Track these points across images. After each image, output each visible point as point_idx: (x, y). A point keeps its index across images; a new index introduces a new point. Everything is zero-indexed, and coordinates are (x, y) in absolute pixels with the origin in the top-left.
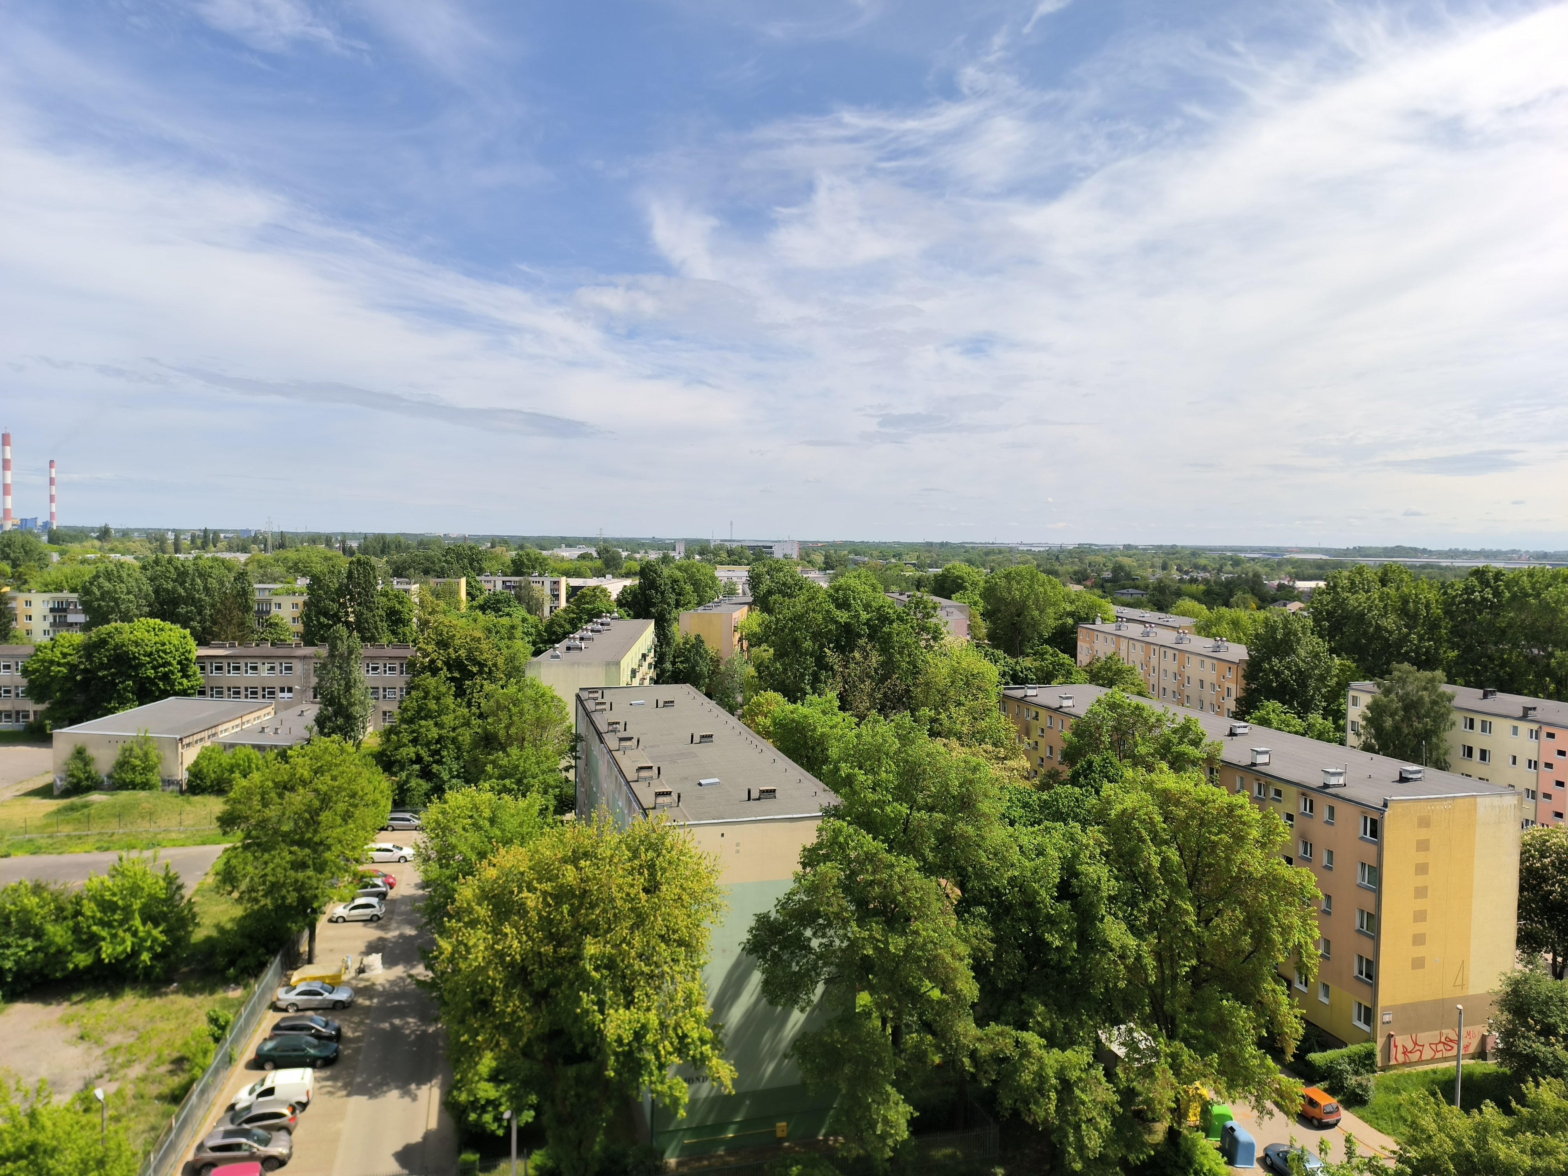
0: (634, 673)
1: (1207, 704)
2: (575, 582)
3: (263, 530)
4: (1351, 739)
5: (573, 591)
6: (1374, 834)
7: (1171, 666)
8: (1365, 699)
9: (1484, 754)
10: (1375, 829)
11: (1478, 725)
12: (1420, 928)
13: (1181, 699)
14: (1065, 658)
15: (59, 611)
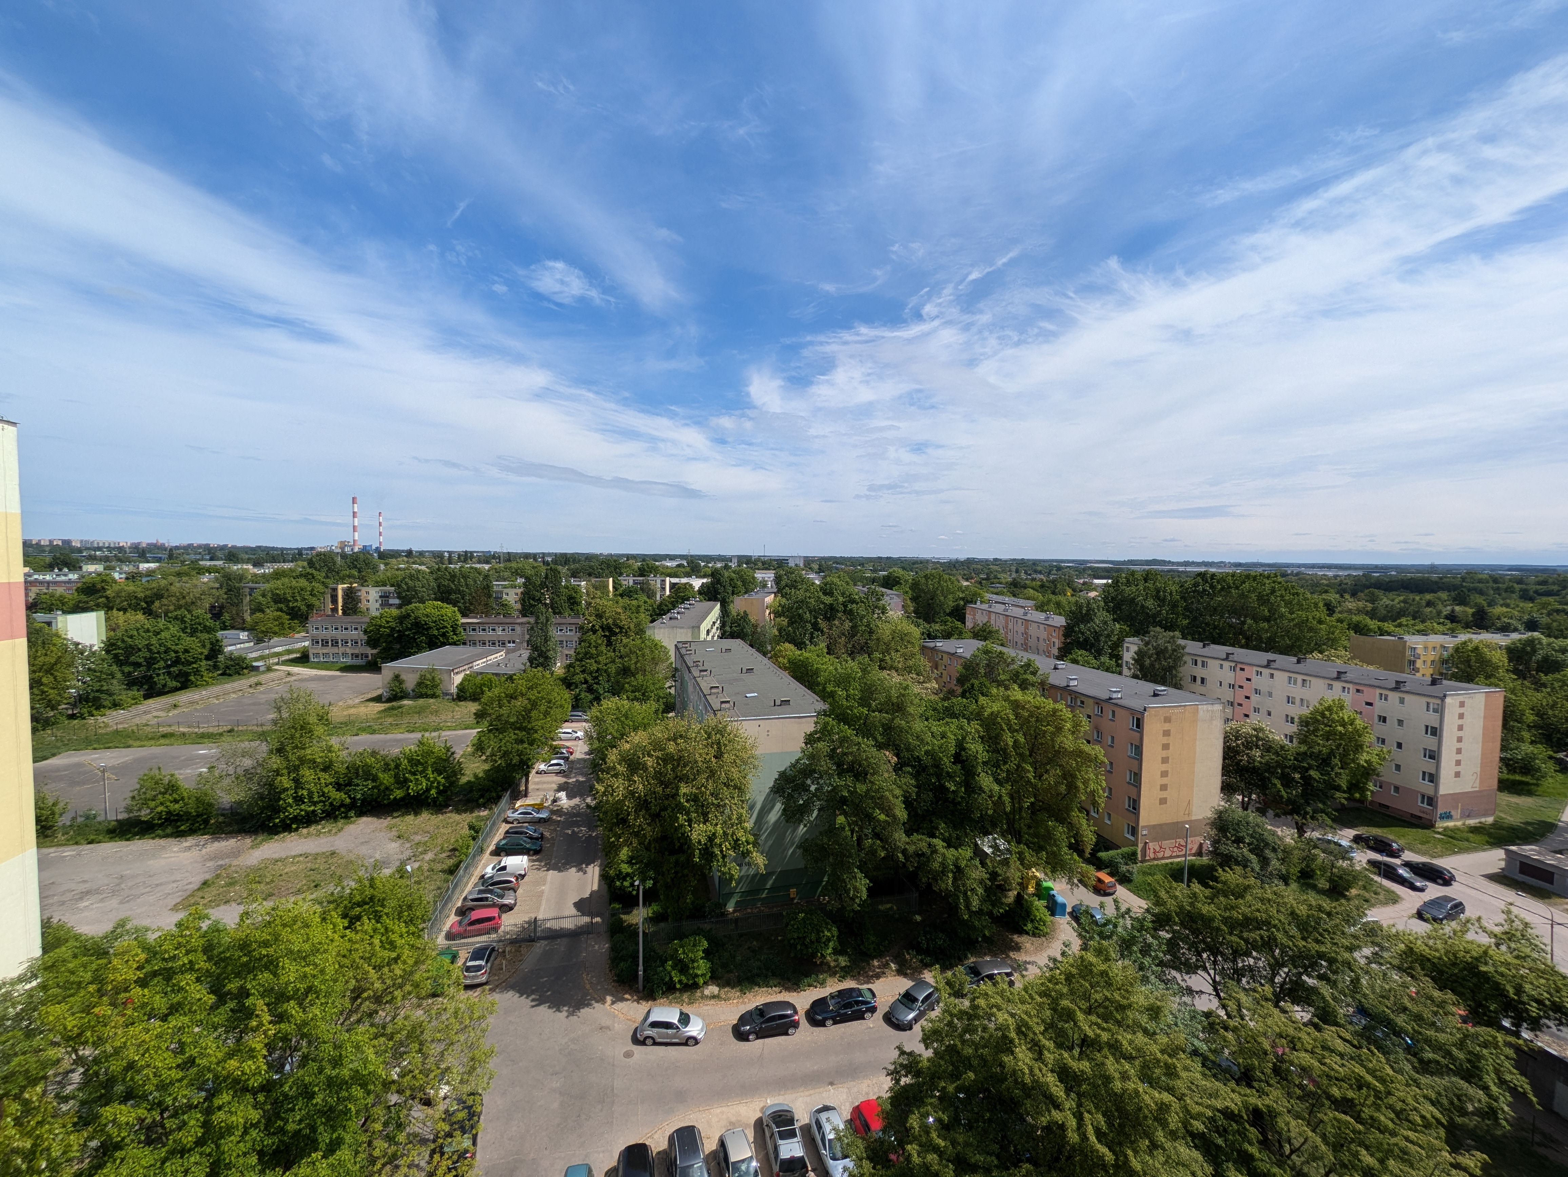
0: (708, 632)
1: (1041, 651)
2: (675, 580)
3: (498, 550)
4: (1125, 671)
5: (673, 586)
6: (1138, 726)
7: (1021, 629)
8: (1134, 648)
9: (1203, 680)
10: (1139, 724)
11: (1199, 663)
12: (1165, 781)
13: (1026, 648)
14: (959, 624)
15: (385, 597)
